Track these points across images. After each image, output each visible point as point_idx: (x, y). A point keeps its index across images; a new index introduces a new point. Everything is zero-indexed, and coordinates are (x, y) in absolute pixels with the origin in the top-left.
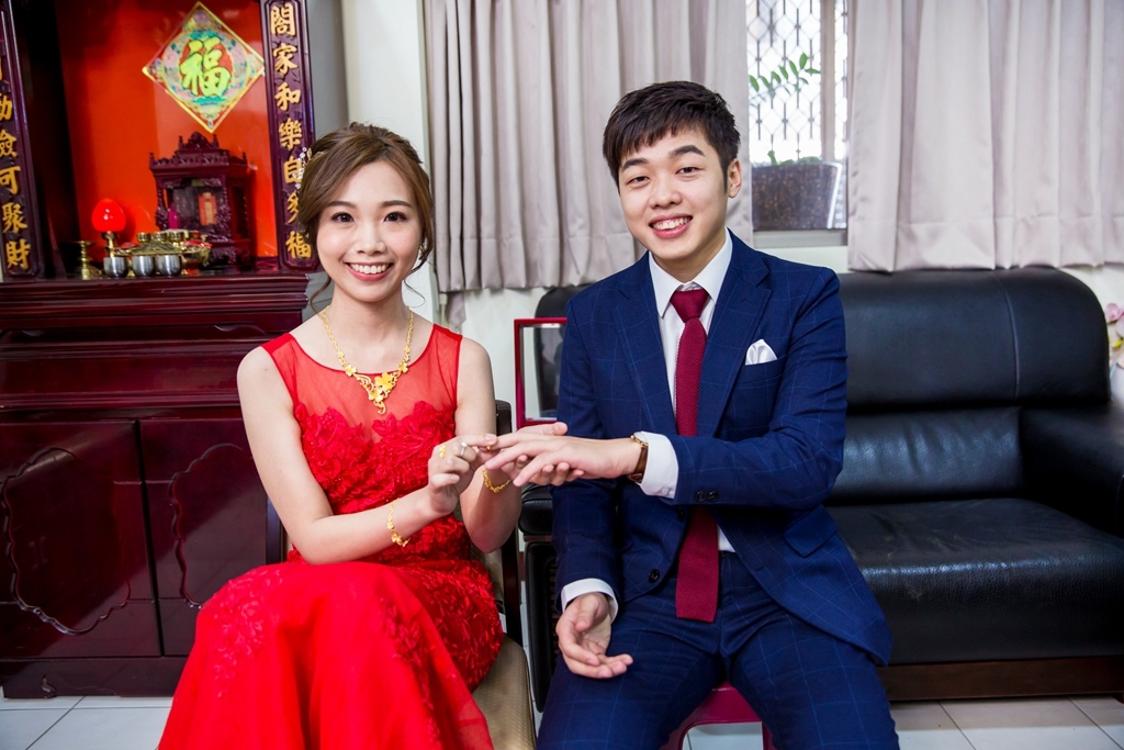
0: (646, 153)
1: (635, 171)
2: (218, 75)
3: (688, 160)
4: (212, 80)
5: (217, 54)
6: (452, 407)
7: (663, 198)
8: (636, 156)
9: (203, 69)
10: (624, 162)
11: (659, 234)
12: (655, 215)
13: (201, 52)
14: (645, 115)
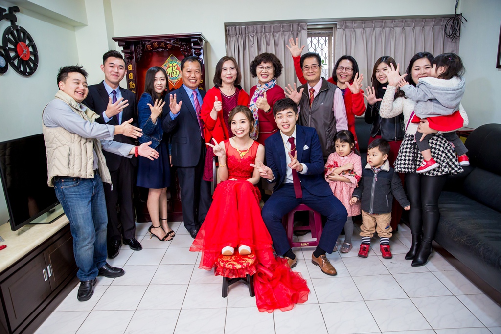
0: (282, 112)
1: (280, 116)
2: (176, 72)
3: (290, 114)
4: (175, 73)
5: (176, 67)
6: (255, 157)
7: (285, 121)
8: (280, 113)
9: (173, 71)
10: (278, 113)
11: (284, 127)
12: (283, 124)
13: (172, 66)
14: (282, 105)
